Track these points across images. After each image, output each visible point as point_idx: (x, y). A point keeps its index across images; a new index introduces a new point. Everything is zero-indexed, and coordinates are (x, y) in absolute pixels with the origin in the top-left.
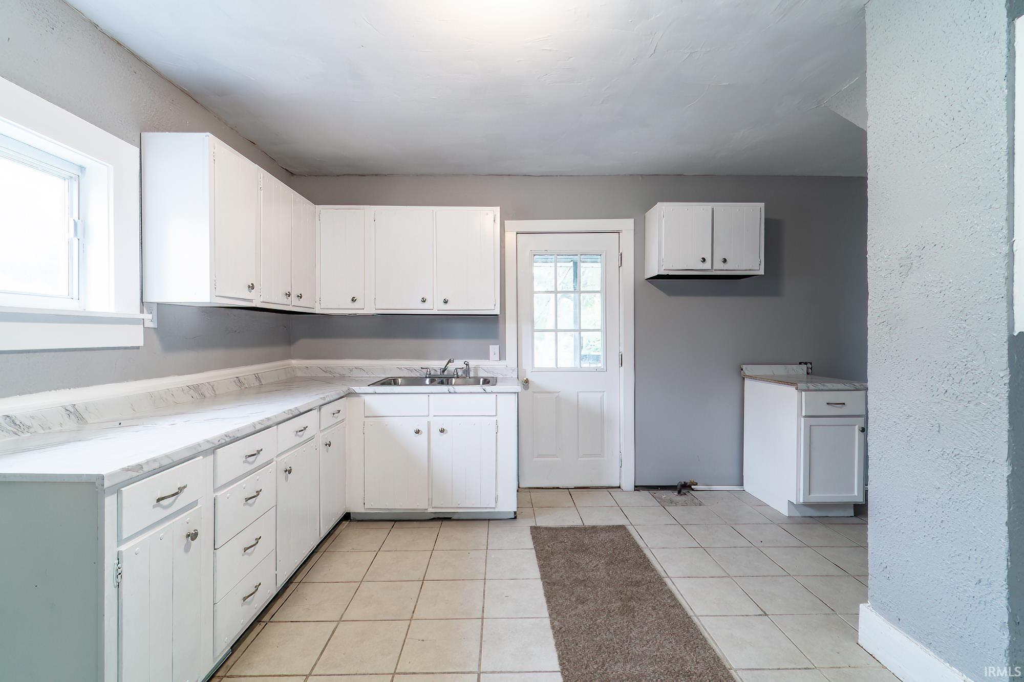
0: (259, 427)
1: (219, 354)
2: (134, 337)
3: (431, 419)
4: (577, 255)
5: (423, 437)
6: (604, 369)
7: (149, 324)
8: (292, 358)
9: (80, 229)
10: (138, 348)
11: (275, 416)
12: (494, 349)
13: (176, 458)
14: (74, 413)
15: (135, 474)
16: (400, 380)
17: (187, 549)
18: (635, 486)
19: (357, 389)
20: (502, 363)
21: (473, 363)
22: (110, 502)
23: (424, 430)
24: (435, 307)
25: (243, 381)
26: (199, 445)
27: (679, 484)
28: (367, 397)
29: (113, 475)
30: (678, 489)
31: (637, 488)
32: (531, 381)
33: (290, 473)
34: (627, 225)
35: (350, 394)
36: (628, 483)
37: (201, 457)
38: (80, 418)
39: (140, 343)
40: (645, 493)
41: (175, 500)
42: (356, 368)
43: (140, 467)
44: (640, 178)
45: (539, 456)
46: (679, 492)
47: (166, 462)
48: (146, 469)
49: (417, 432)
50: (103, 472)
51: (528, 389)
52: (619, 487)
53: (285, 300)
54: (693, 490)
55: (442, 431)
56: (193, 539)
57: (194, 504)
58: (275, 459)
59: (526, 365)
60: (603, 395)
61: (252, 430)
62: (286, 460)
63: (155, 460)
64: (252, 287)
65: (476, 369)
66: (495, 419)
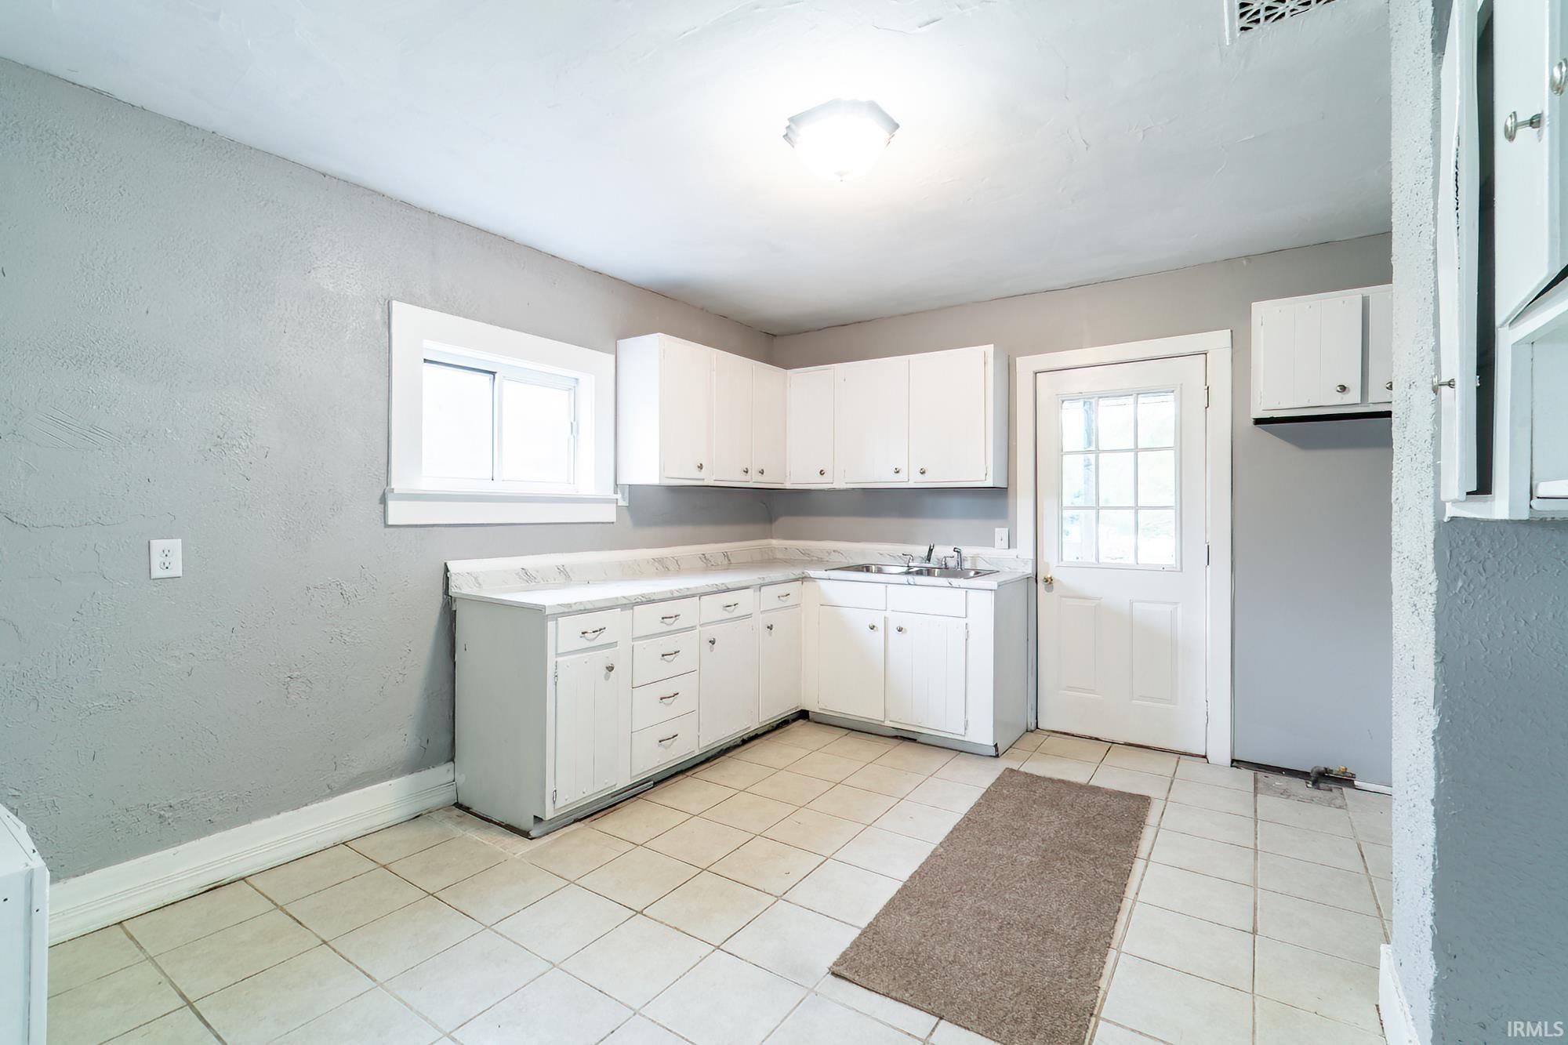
0: (676, 594)
1: (688, 530)
2: (608, 514)
3: (888, 614)
4: (1131, 395)
5: (879, 635)
6: (1176, 568)
7: (621, 503)
8: (772, 538)
9: (574, 428)
10: (613, 523)
11: (697, 588)
12: (1001, 533)
13: (598, 605)
14: (563, 571)
15: (566, 610)
16: (873, 567)
17: (607, 678)
18: (1233, 761)
19: (812, 573)
20: (1013, 552)
21: (967, 551)
22: (551, 625)
23: (880, 626)
24: (912, 480)
25: (711, 559)
26: (617, 598)
27: (1315, 770)
28: (823, 584)
29: (550, 607)
30: (1313, 779)
31: (1236, 763)
32: (1058, 581)
33: (713, 644)
34: (1218, 342)
35: (804, 579)
36: (1221, 753)
37: (619, 609)
38: (567, 576)
39: (613, 519)
40: (1247, 775)
41: (598, 635)
42: (834, 551)
43: (569, 605)
44: (1245, 262)
45: (1070, 688)
46: (1315, 783)
47: (589, 606)
48: (574, 608)
49: (872, 628)
50: (547, 604)
51: (1052, 591)
52: (1205, 757)
53: (743, 477)
54: (1353, 787)
55: (900, 630)
56: (610, 671)
57: (613, 644)
58: (698, 627)
59: (1048, 557)
60: (1176, 608)
61: (669, 595)
62: (712, 631)
63: (581, 603)
64: (701, 467)
65: (974, 558)
66: (964, 621)
